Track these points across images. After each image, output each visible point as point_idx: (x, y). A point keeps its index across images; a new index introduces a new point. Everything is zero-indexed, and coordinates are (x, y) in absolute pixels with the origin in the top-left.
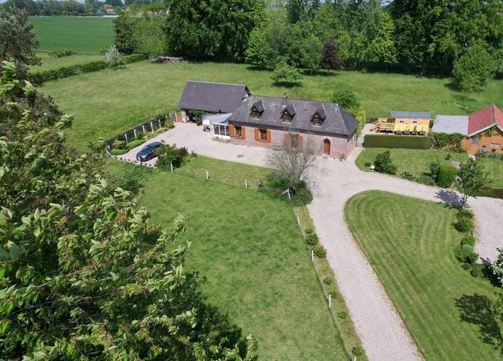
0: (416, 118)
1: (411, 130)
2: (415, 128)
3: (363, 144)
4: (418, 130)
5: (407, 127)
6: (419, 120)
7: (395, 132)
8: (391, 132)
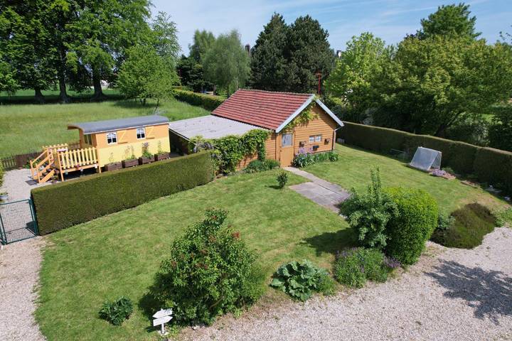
0: (141, 126)
1: (139, 155)
2: (145, 147)
3: (30, 226)
4: (153, 151)
5: (127, 151)
6: (149, 131)
7: (104, 169)
8: (92, 171)
